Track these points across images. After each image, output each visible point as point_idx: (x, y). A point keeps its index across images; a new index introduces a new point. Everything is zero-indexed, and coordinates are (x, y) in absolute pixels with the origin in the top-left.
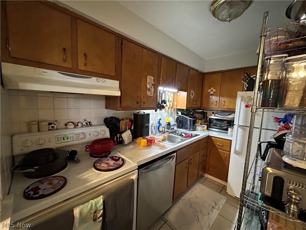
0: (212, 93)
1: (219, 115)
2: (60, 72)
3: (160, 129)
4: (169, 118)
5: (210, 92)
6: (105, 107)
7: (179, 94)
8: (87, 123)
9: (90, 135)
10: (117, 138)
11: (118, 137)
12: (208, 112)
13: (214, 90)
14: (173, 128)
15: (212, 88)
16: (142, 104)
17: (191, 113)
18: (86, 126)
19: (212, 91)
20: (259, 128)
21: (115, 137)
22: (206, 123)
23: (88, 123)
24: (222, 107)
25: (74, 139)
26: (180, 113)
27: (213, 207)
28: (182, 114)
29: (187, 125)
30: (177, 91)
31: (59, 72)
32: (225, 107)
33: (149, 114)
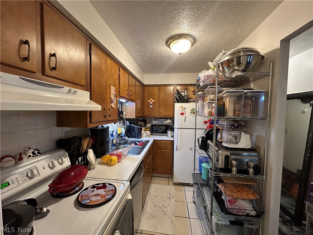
0: (151, 103)
1: (158, 121)
2: (22, 77)
3: (114, 142)
4: (121, 129)
5: (150, 102)
6: (56, 125)
7: (127, 104)
8: (33, 153)
9: (44, 168)
10: (79, 162)
11: (80, 160)
12: (147, 119)
13: (153, 101)
14: (125, 139)
15: (151, 99)
16: (108, 117)
17: (136, 122)
18: (33, 156)
19: (151, 101)
20: (194, 129)
21: (77, 162)
22: (148, 130)
23: (36, 152)
24: (160, 115)
25: (20, 182)
26: (128, 123)
27: (170, 198)
28: (130, 123)
29: (135, 133)
30: (126, 101)
31: (20, 77)
32: (162, 115)
33: (108, 128)
